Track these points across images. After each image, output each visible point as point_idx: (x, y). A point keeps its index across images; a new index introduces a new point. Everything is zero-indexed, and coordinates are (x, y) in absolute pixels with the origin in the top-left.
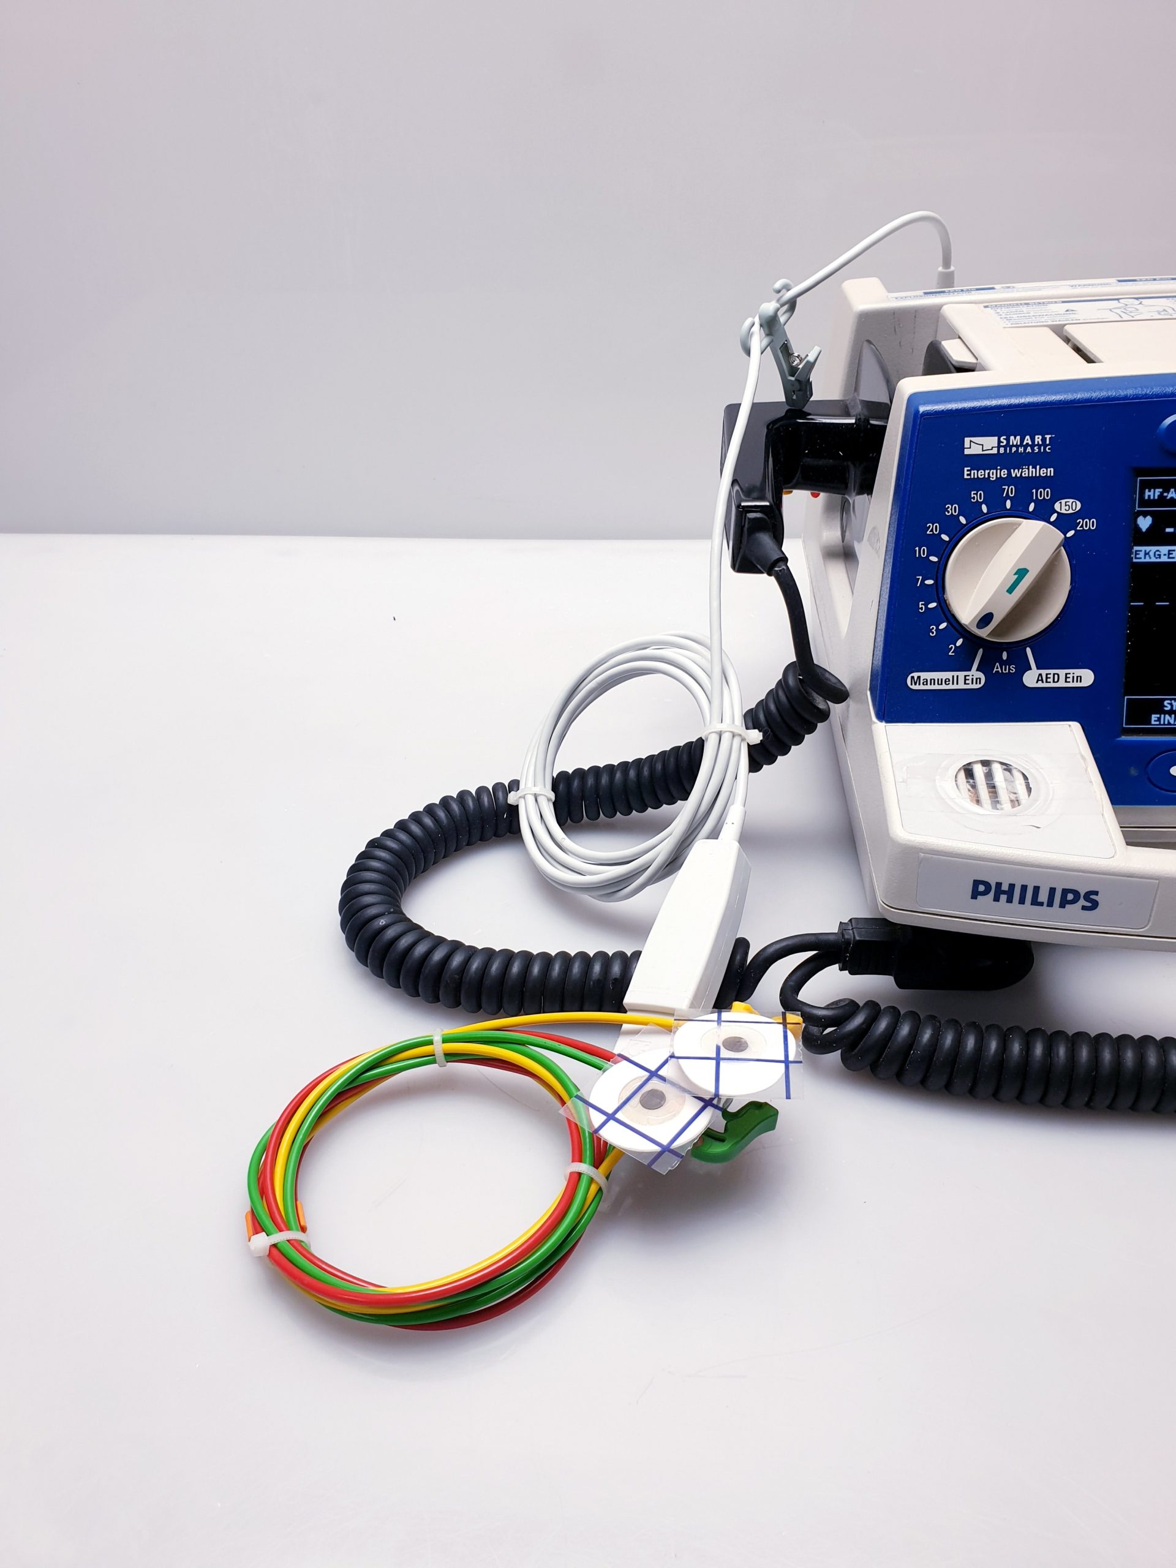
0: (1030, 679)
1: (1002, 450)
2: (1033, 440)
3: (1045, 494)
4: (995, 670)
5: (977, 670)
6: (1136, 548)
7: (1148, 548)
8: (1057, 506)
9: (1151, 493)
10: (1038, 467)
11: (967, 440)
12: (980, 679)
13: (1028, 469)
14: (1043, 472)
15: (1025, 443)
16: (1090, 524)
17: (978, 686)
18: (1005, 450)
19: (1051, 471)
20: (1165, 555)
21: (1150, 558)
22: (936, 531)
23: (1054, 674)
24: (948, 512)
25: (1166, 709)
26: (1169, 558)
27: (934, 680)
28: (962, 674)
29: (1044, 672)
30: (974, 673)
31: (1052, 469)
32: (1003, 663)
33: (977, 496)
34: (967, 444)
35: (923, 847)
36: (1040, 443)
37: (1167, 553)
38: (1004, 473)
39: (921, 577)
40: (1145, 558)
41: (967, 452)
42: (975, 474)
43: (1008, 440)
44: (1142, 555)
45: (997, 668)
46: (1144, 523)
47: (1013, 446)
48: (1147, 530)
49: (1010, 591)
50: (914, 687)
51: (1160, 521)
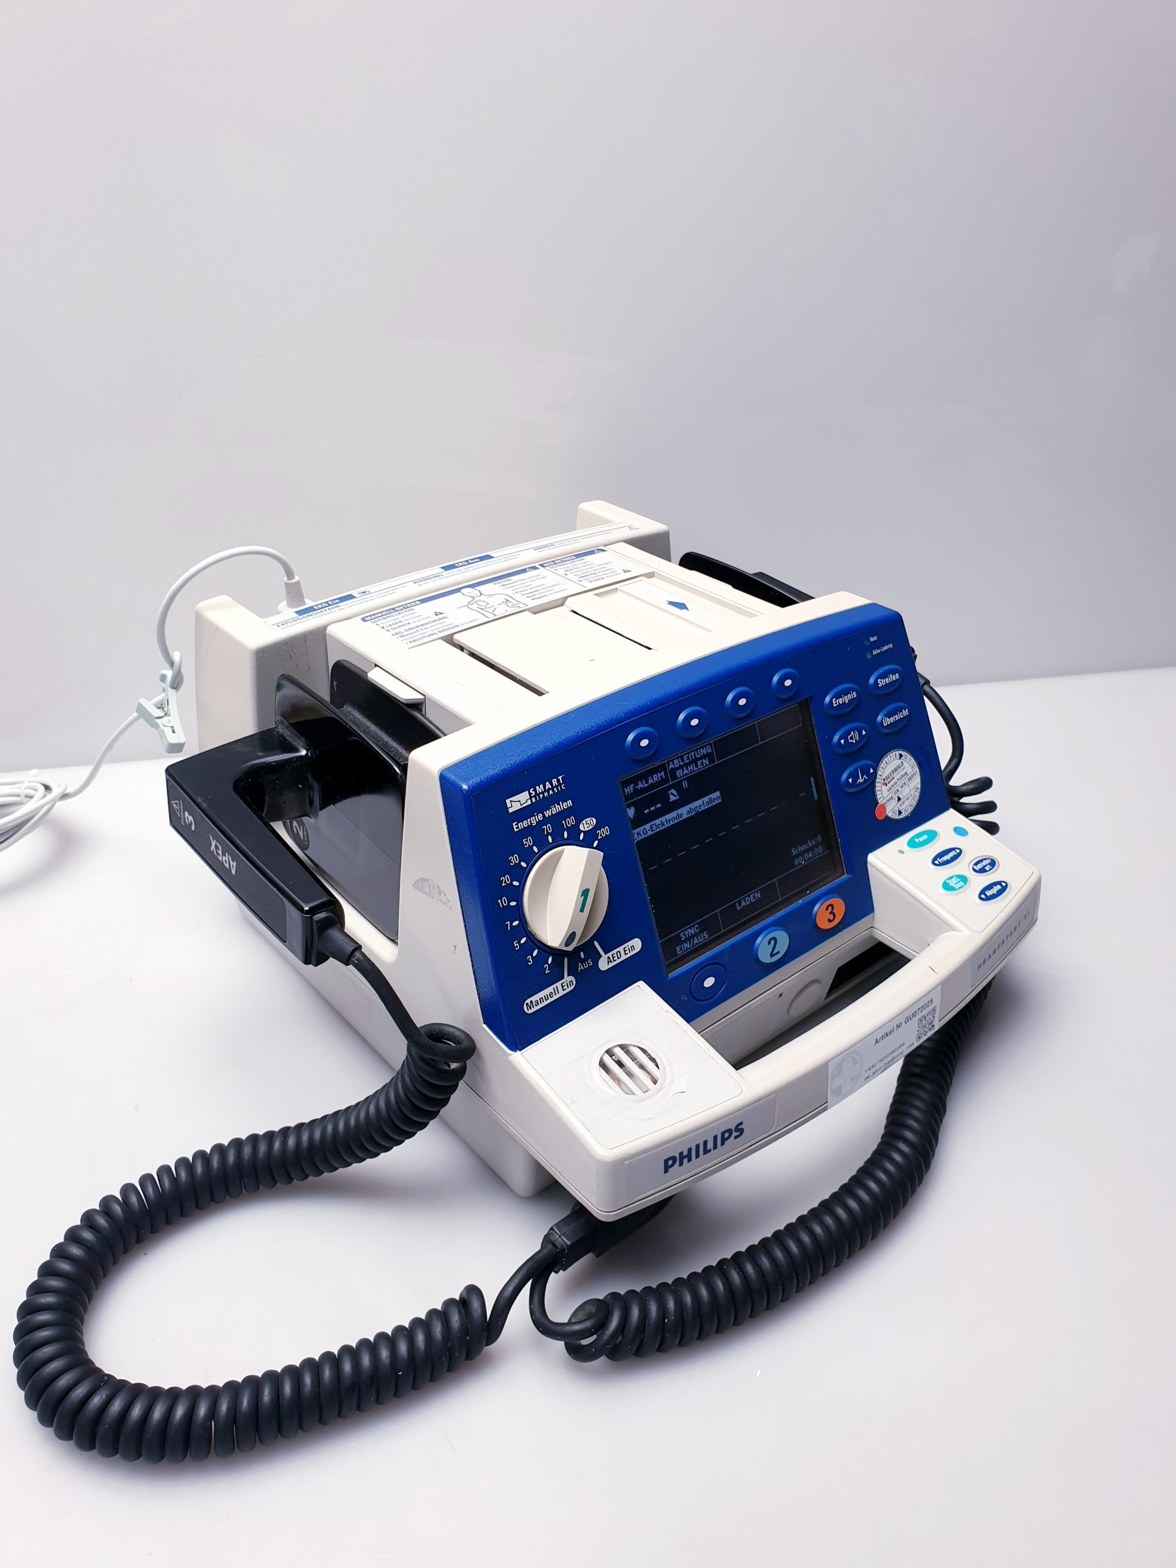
0: (604, 965)
2: (551, 784)
4: (579, 969)
5: (568, 976)
6: (631, 833)
7: (638, 830)
8: (581, 828)
9: (628, 790)
10: (561, 803)
11: (508, 801)
12: (572, 981)
13: (555, 807)
14: (565, 805)
15: (547, 789)
16: (605, 832)
17: (573, 987)
18: (536, 799)
19: (570, 803)
20: (649, 830)
21: (641, 836)
22: (508, 881)
23: (617, 953)
24: (512, 863)
25: (683, 938)
26: (652, 831)
27: (542, 998)
28: (559, 984)
29: (610, 955)
30: (568, 978)
31: (570, 801)
32: (583, 961)
33: (528, 842)
34: (509, 805)
36: (557, 784)
37: (650, 828)
38: (540, 817)
39: (509, 922)
40: (638, 837)
41: (511, 811)
42: (521, 825)
43: (535, 790)
44: (636, 835)
45: (581, 967)
46: (631, 812)
47: (540, 793)
48: (634, 817)
49: (582, 910)
50: (530, 1011)
51: (639, 806)
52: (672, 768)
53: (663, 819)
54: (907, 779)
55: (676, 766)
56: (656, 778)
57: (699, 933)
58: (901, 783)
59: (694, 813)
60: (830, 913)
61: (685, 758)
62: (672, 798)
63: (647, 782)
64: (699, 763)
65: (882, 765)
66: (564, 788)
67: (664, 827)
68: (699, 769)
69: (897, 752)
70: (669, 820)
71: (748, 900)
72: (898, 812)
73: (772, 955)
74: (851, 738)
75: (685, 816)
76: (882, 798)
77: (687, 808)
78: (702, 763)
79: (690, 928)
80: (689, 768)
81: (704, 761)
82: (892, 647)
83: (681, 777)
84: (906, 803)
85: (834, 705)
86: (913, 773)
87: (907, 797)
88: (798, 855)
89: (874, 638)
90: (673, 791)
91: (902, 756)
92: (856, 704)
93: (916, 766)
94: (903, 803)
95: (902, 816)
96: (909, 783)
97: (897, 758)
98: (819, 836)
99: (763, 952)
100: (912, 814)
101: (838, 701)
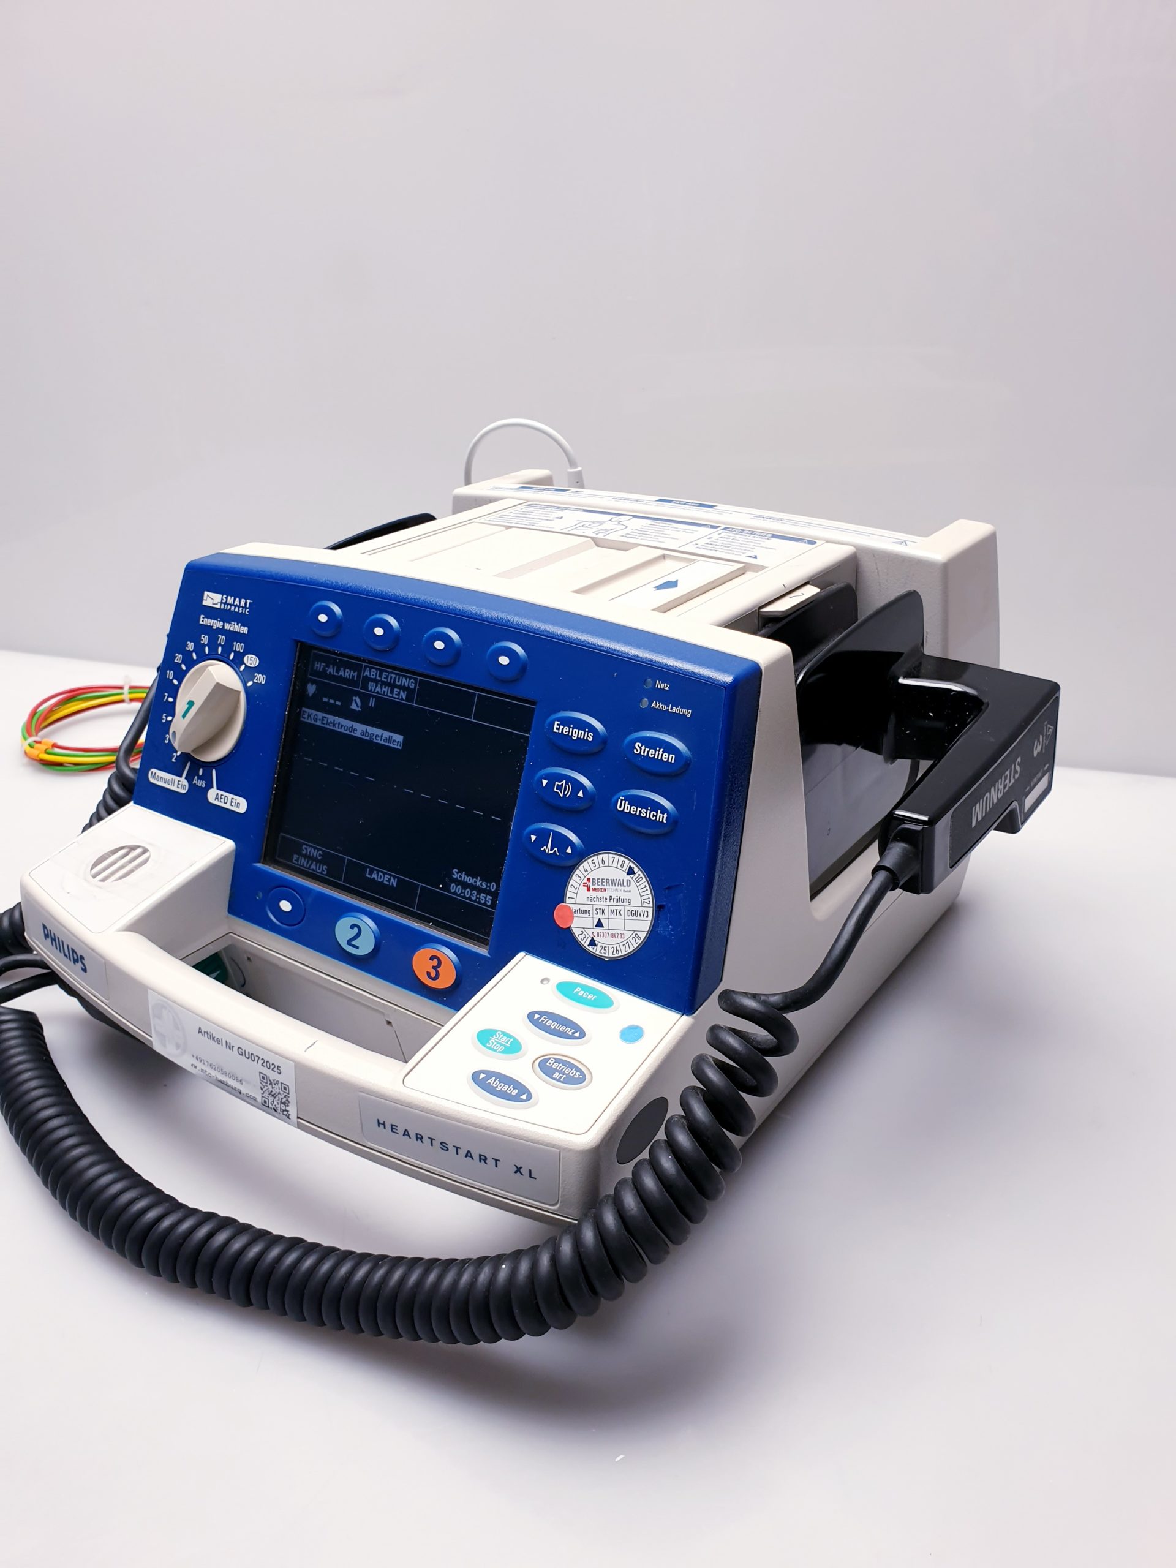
0: (212, 795)
4: (194, 781)
5: (186, 779)
6: (304, 709)
7: (310, 711)
8: (245, 659)
9: (319, 666)
10: (239, 625)
11: (206, 593)
12: (186, 786)
13: (234, 625)
14: (242, 630)
17: (183, 791)
19: (246, 630)
20: (320, 720)
21: (311, 720)
22: (179, 660)
23: (225, 796)
24: (188, 647)
25: (303, 852)
27: (162, 777)
28: (177, 779)
29: (221, 792)
30: (183, 780)
31: (247, 628)
32: (199, 778)
33: (205, 639)
34: (205, 598)
37: (321, 718)
38: (220, 625)
39: (167, 695)
40: (308, 719)
42: (206, 621)
43: (227, 598)
44: (306, 716)
45: (196, 781)
46: (311, 689)
48: (313, 695)
49: (184, 716)
50: (152, 780)
51: (322, 689)
52: (367, 675)
53: (337, 720)
54: (627, 909)
55: (372, 677)
56: (347, 674)
57: (320, 861)
58: (614, 905)
59: (368, 738)
60: (434, 967)
61: (384, 674)
62: (354, 706)
63: (338, 671)
64: (396, 690)
65: (597, 859)
66: (247, 613)
67: (334, 728)
68: (392, 697)
69: (627, 861)
70: (342, 726)
71: (381, 878)
72: (590, 939)
73: (349, 941)
74: (559, 787)
75: (358, 734)
76: (573, 901)
77: (364, 727)
78: (399, 693)
79: (315, 848)
80: (383, 689)
81: (402, 693)
82: (689, 715)
83: (371, 691)
84: (609, 940)
85: (555, 730)
86: (640, 909)
87: (614, 932)
88: (458, 882)
89: (665, 686)
90: (358, 699)
91: (634, 873)
92: (585, 748)
93: (651, 905)
94: (605, 935)
95: (594, 951)
96: (626, 917)
97: (624, 869)
98: (494, 883)
99: (343, 930)
100: (614, 962)
101: (562, 727)
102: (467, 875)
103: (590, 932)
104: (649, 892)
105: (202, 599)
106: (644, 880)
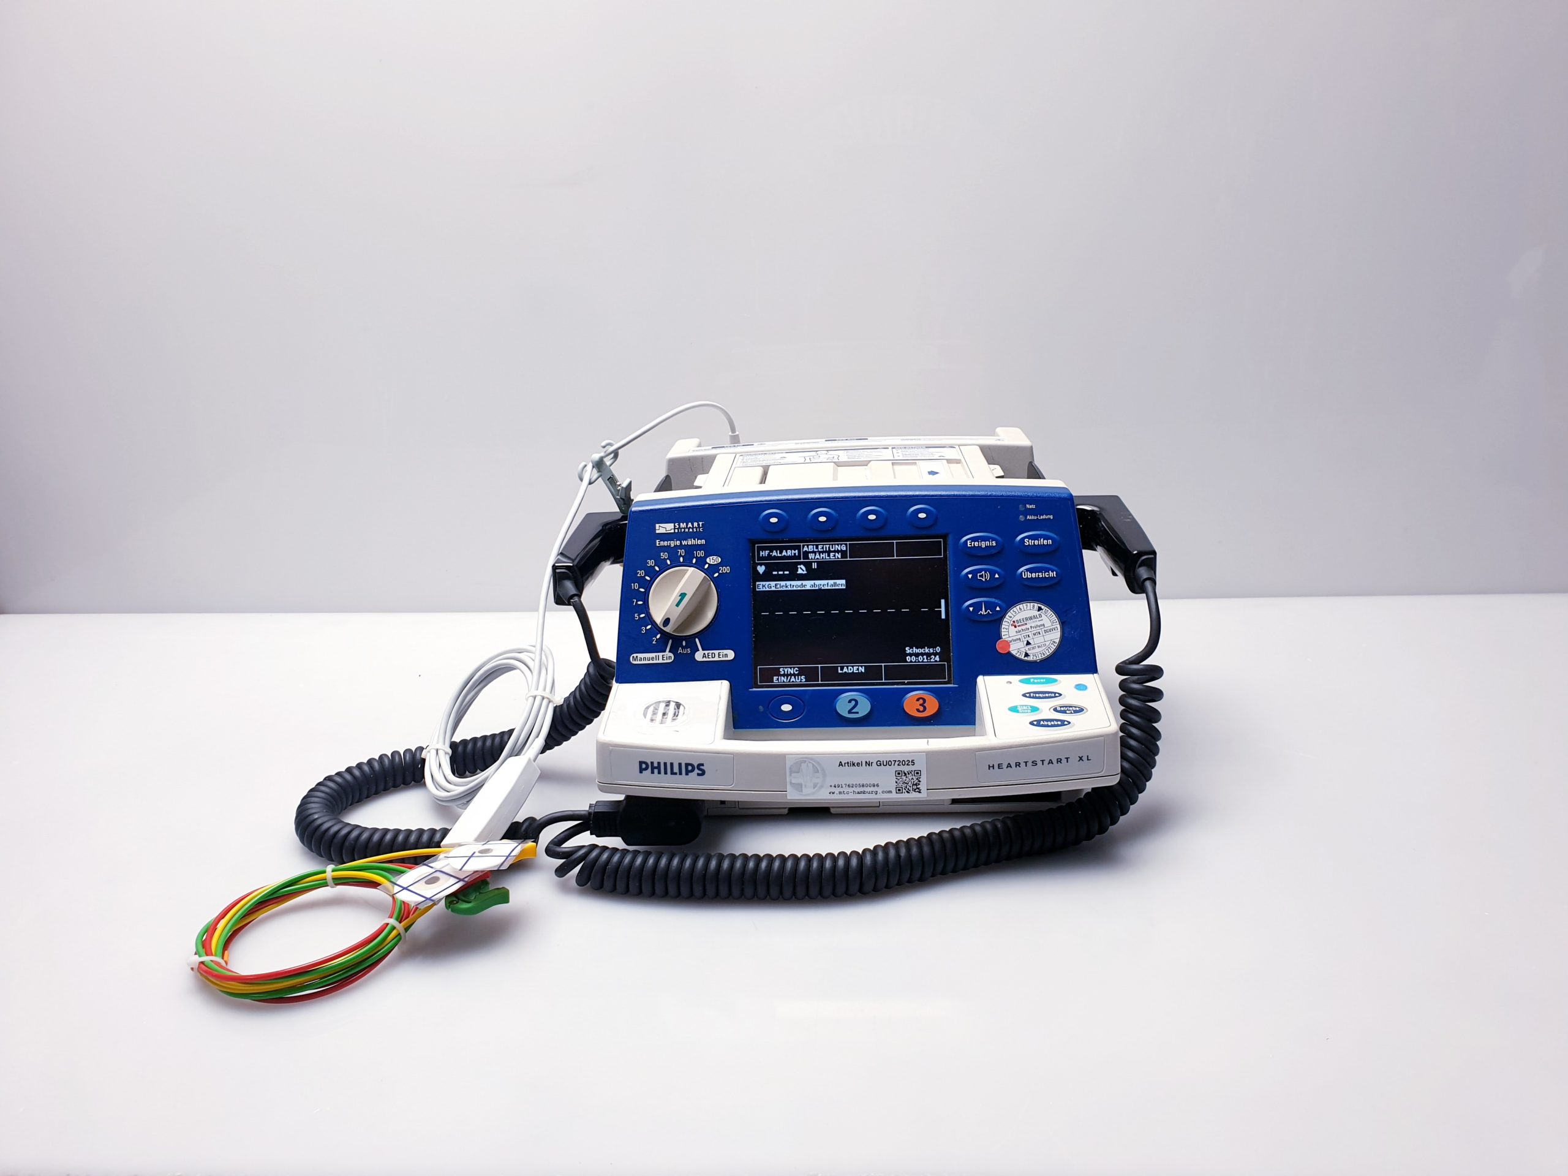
0: (699, 656)
1: (676, 531)
2: (693, 525)
3: (701, 554)
4: (679, 651)
5: (669, 652)
6: (757, 583)
7: (764, 583)
8: (708, 560)
9: (764, 553)
10: (696, 539)
11: (657, 525)
12: (671, 657)
13: (691, 540)
14: (699, 542)
16: (726, 570)
17: (670, 661)
18: (678, 531)
19: (703, 542)
20: (774, 586)
21: (766, 588)
22: (643, 574)
23: (712, 653)
24: (649, 564)
25: (781, 673)
26: (776, 588)
27: (645, 658)
28: (661, 654)
29: (706, 652)
30: (667, 654)
31: (704, 540)
32: (683, 648)
33: (664, 555)
35: (610, 743)
38: (678, 543)
39: (636, 600)
40: (763, 588)
41: (657, 532)
42: (662, 543)
43: (679, 525)
44: (761, 586)
45: (680, 651)
46: (761, 569)
48: (763, 573)
49: (677, 605)
50: (634, 662)
51: (770, 568)
52: (806, 551)
53: (788, 583)
54: (1043, 630)
55: (810, 550)
56: (789, 553)
57: (798, 675)
58: (1035, 631)
59: (817, 588)
60: (920, 705)
61: (820, 547)
62: (800, 571)
63: (781, 553)
64: (832, 554)
65: (1016, 609)
67: (787, 589)
68: (830, 559)
69: (1036, 605)
70: (793, 586)
71: (851, 669)
72: (1024, 653)
73: (850, 712)
74: (980, 576)
75: (808, 588)
76: (1008, 636)
77: (812, 582)
78: (835, 556)
79: (791, 668)
80: (822, 556)
81: (837, 554)
82: (1052, 518)
83: (812, 559)
84: (1037, 650)
85: (969, 546)
86: (1052, 627)
87: (1039, 645)
88: (911, 655)
89: (1033, 506)
90: (802, 567)
91: (1042, 609)
92: (994, 551)
93: (1058, 623)
94: (1033, 648)
95: (1029, 659)
96: (1044, 634)
97: (1035, 609)
98: (938, 647)
99: (842, 706)
100: (1043, 661)
101: (973, 543)
102: (917, 648)
103: (1023, 650)
104: (1054, 616)
105: (655, 530)
106: (1049, 611)
